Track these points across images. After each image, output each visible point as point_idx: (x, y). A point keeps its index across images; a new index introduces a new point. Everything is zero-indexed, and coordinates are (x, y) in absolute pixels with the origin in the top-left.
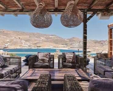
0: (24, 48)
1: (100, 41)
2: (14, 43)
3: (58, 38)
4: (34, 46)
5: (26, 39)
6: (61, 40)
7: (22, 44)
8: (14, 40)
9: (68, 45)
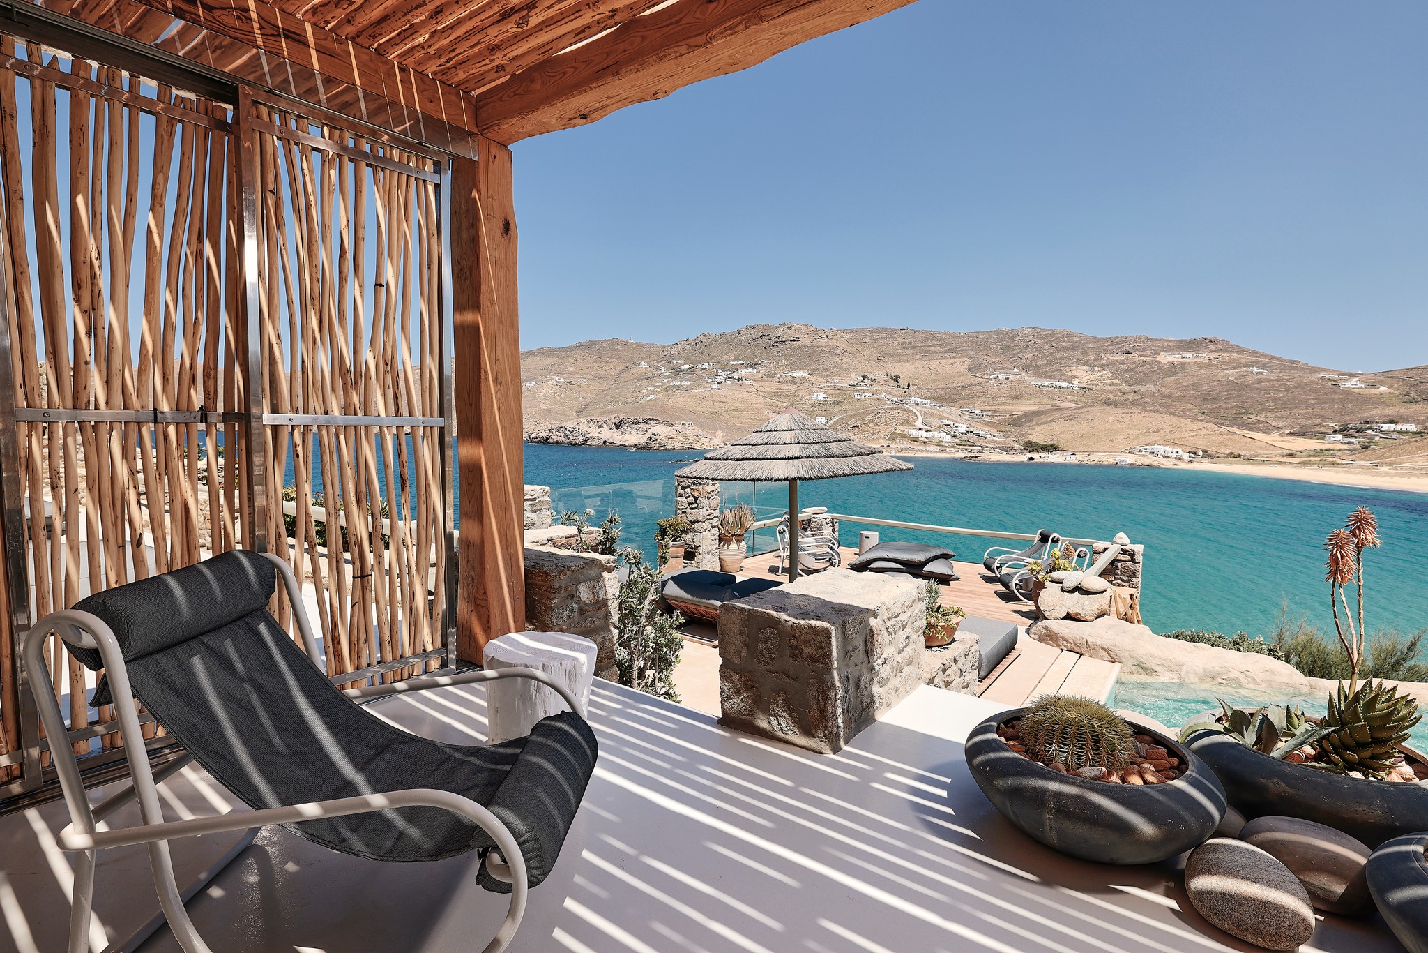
0: (921, 452)
2: (851, 416)
3: (1255, 370)
4: (1002, 439)
5: (940, 386)
6: (1295, 387)
7: (911, 425)
8: (859, 397)
9: (1377, 438)
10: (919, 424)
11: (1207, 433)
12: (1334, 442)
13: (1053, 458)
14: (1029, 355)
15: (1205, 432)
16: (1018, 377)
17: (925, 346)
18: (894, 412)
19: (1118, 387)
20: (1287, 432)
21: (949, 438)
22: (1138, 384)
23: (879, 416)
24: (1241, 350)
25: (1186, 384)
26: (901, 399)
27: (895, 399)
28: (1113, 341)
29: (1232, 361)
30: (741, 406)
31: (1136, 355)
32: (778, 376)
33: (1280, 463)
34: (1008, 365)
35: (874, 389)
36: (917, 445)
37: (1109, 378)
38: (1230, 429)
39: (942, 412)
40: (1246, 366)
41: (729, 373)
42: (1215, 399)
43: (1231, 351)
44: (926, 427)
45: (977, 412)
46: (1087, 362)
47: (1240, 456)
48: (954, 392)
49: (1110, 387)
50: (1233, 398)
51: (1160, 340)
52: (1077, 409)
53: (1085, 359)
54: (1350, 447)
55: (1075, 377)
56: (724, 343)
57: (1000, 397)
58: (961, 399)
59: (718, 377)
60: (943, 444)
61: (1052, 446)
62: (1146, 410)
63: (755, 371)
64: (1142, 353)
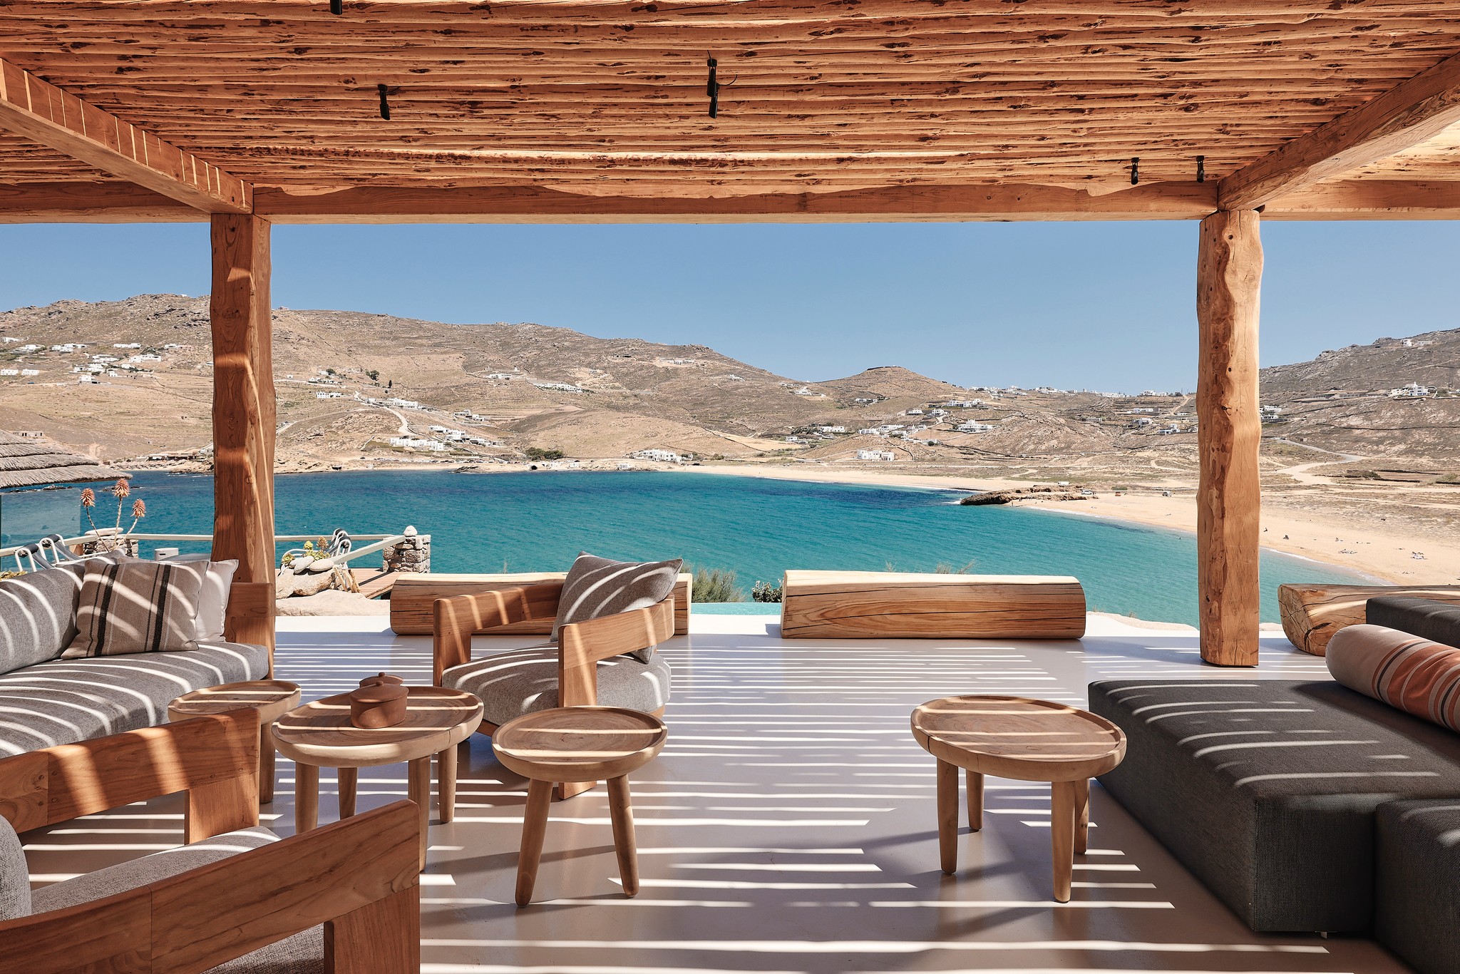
0: (406, 465)
1: (1121, 404)
2: (311, 422)
3: (733, 377)
4: (503, 447)
5: (429, 386)
6: (764, 394)
7: (393, 432)
8: (323, 397)
9: (821, 439)
10: (403, 430)
11: (697, 437)
12: (792, 443)
13: (557, 466)
14: (530, 354)
15: (695, 435)
16: (519, 377)
17: (409, 338)
18: (371, 416)
19: (619, 391)
20: (759, 434)
21: (441, 447)
22: (638, 388)
23: (350, 421)
24: (722, 359)
25: (678, 389)
26: (381, 400)
27: (372, 400)
28: (613, 343)
29: (716, 368)
30: (134, 408)
31: (634, 358)
32: (199, 366)
33: (752, 463)
34: (509, 364)
35: (344, 387)
36: (402, 456)
37: (611, 381)
38: (716, 432)
39: (433, 416)
40: (726, 373)
41: (112, 359)
42: (703, 404)
43: (714, 359)
44: (413, 434)
45: (474, 416)
46: (589, 363)
47: (723, 457)
48: (447, 392)
49: (612, 391)
50: (718, 403)
51: (656, 345)
52: (580, 413)
53: (587, 361)
54: (803, 446)
55: (578, 379)
56: (103, 317)
57: (500, 399)
58: (455, 401)
59: (91, 365)
60: (435, 454)
61: (555, 453)
62: (645, 415)
63: (159, 359)
64: (640, 357)
